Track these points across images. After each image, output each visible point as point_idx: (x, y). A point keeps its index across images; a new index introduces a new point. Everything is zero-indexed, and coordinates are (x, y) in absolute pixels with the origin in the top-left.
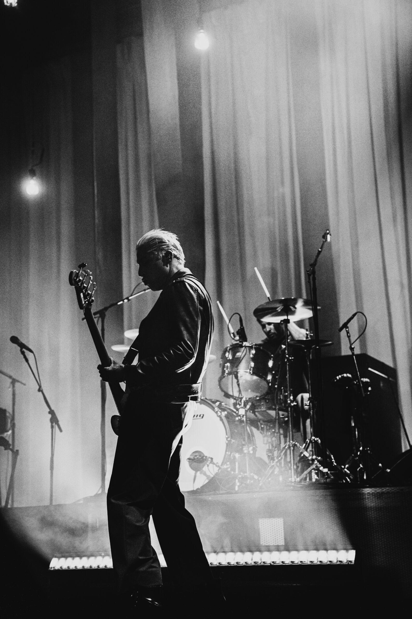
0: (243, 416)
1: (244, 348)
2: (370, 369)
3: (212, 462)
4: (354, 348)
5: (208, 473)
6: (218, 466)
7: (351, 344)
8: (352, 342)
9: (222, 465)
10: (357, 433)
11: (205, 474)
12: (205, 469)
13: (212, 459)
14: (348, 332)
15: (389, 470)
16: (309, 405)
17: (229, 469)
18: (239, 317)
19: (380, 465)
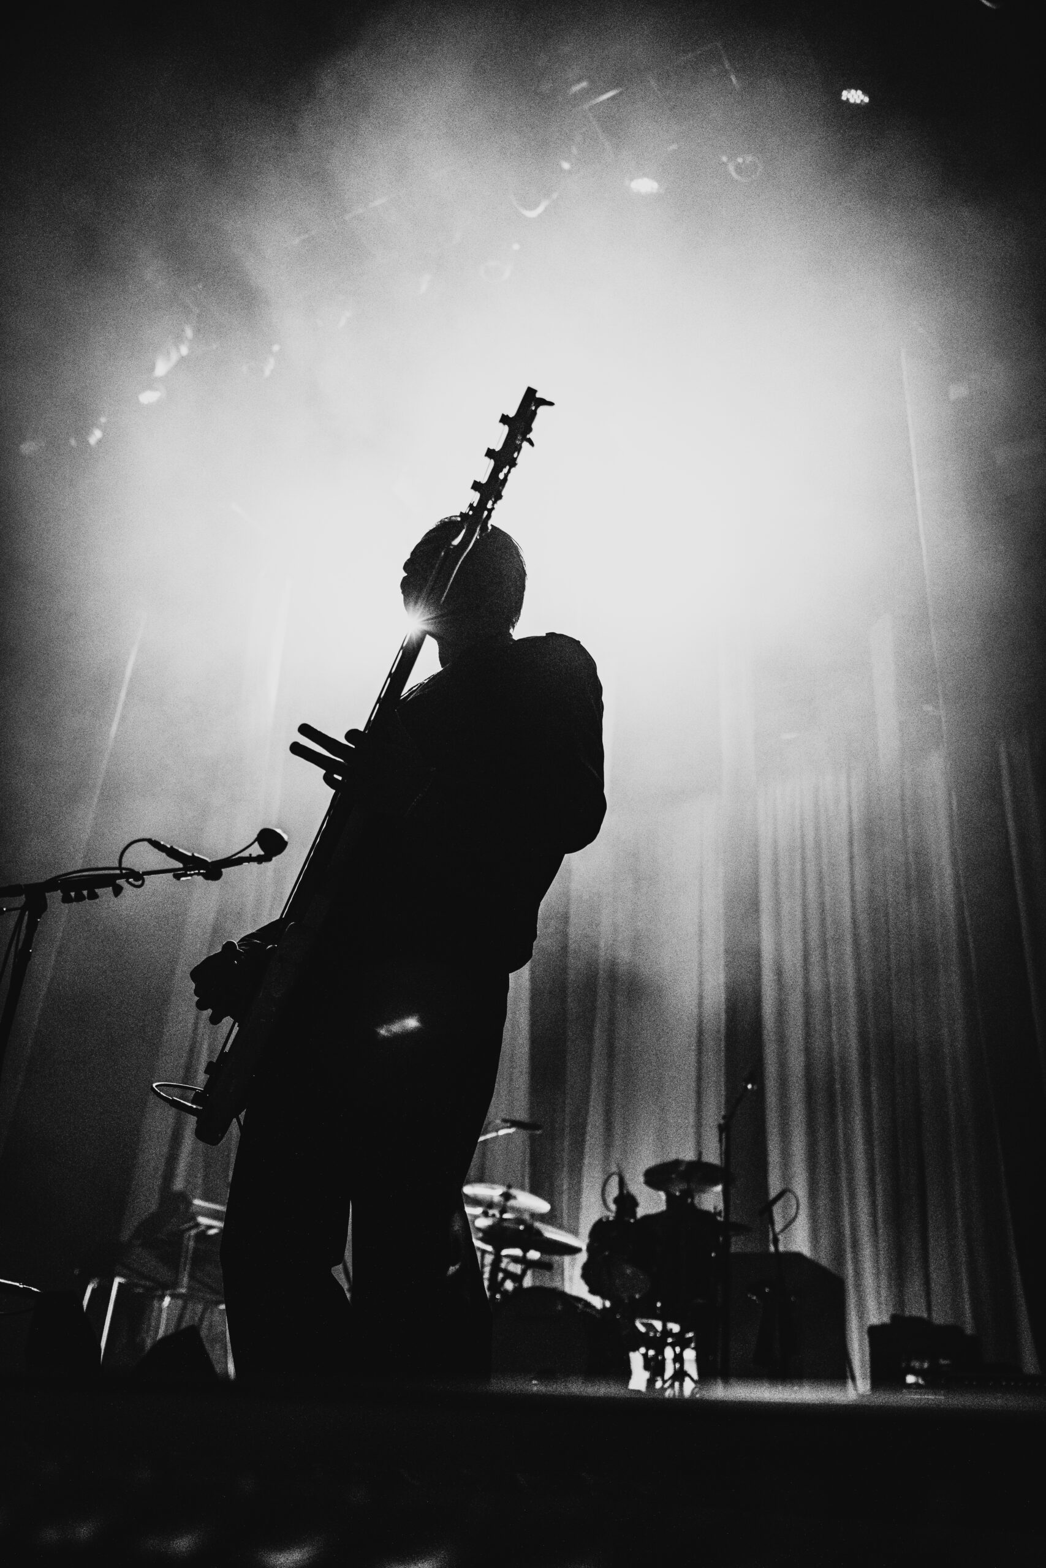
4: (778, 1241)
7: (775, 1236)
8: (777, 1233)
18: (618, 1177)
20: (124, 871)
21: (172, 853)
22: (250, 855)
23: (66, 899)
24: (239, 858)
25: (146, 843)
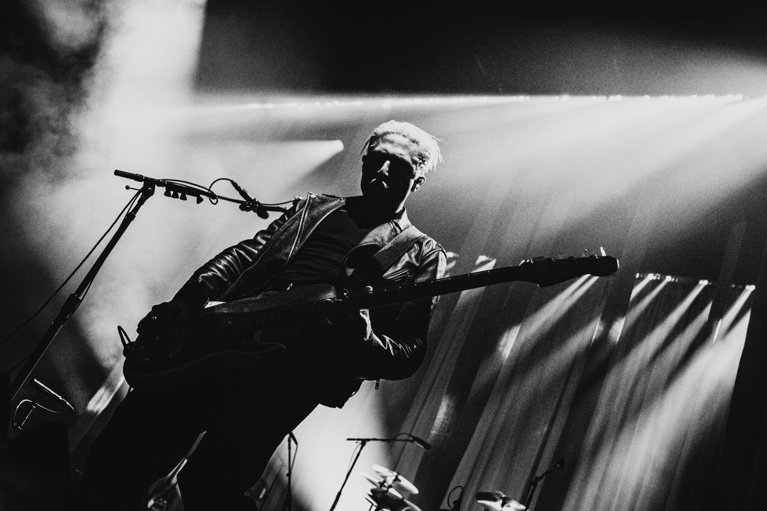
20: (210, 192)
21: (243, 193)
22: (285, 208)
23: (167, 194)
24: (278, 207)
25: (230, 182)
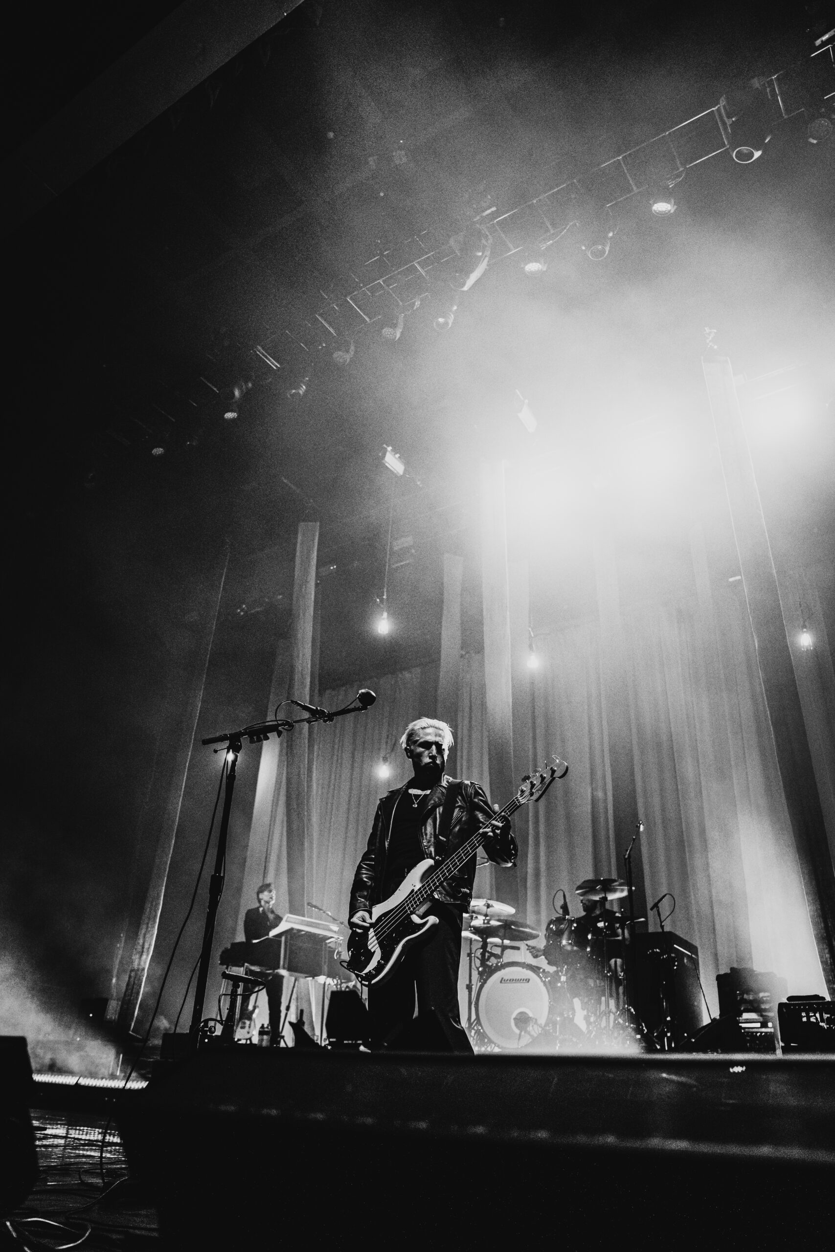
0: (564, 982)
1: (566, 921)
2: (675, 946)
3: (536, 1023)
4: (664, 925)
5: (533, 1033)
6: (541, 1027)
7: (661, 922)
8: (662, 920)
9: (545, 1026)
10: (664, 1004)
11: (529, 1033)
12: (530, 1028)
13: (536, 1020)
14: (658, 911)
15: (693, 1040)
16: (623, 976)
17: (551, 1031)
18: (563, 893)
19: (686, 1035)
